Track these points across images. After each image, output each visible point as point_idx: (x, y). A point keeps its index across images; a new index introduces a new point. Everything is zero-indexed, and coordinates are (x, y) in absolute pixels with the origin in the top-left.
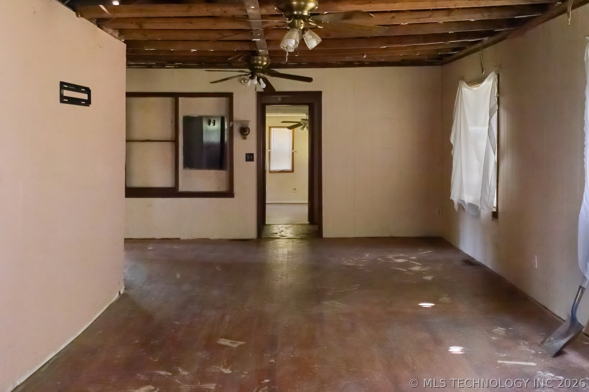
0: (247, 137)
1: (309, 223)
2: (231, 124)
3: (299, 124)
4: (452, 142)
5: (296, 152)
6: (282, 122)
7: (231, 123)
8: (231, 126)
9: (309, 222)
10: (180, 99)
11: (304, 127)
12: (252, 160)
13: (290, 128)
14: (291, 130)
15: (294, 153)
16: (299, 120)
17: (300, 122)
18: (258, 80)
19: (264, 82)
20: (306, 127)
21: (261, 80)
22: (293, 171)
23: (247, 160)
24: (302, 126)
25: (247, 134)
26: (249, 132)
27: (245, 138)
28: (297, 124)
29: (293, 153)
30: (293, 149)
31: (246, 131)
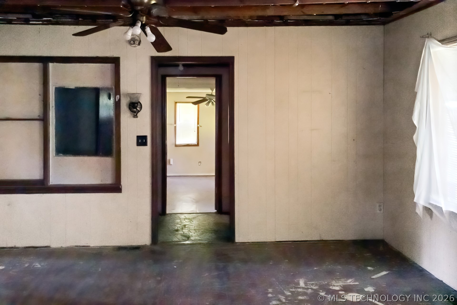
0: (138, 115)
1: (216, 211)
2: (118, 98)
3: (204, 100)
4: (415, 122)
5: (201, 126)
6: (187, 97)
7: (118, 96)
8: (117, 100)
9: (216, 209)
10: (51, 65)
11: (209, 102)
12: (145, 144)
13: (195, 103)
14: (197, 106)
15: (200, 128)
16: (204, 96)
17: (205, 98)
18: (143, 28)
19: (152, 32)
20: (211, 102)
21: (148, 30)
22: (198, 145)
23: (139, 144)
24: (207, 101)
25: (139, 111)
26: (141, 108)
27: (136, 116)
28: (202, 99)
29: (198, 128)
30: (198, 124)
31: (137, 107)
